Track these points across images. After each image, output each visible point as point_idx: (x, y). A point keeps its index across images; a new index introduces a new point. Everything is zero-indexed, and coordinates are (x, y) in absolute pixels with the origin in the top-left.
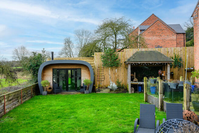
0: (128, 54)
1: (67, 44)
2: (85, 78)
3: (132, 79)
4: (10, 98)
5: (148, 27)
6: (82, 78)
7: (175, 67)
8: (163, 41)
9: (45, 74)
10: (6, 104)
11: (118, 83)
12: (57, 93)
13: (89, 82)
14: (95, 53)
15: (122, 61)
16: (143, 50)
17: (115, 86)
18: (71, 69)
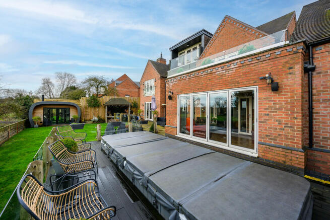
0: (107, 99)
1: (46, 84)
2: (73, 114)
3: (108, 115)
4: (12, 128)
5: (121, 82)
6: (71, 115)
7: (134, 107)
8: (131, 92)
9: (36, 111)
10: (10, 131)
11: (99, 117)
12: (48, 125)
13: (77, 117)
14: (82, 98)
15: (102, 104)
16: (116, 97)
17: (96, 119)
18: (62, 108)
